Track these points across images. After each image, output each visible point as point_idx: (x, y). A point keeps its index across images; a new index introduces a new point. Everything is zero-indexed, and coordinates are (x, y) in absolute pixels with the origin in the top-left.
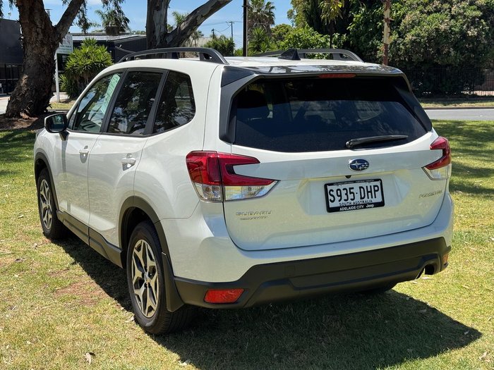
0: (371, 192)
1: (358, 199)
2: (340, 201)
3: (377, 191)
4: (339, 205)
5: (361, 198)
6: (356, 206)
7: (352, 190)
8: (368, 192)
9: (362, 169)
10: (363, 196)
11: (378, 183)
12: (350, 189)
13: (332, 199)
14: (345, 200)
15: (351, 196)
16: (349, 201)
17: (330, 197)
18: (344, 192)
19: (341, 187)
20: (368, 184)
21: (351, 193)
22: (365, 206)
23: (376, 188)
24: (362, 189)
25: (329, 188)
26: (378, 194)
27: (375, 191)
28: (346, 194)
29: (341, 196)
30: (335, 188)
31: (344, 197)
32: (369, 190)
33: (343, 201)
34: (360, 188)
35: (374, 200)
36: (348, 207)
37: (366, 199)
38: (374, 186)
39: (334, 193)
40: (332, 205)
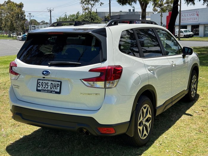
0: (55, 86)
1: (49, 88)
2: (42, 87)
3: (58, 86)
4: (41, 89)
5: (51, 88)
6: (48, 91)
7: (47, 84)
8: (54, 86)
9: (46, 75)
10: (51, 87)
11: (59, 83)
12: (47, 83)
13: (39, 86)
14: (44, 88)
15: (47, 86)
16: (46, 88)
17: (39, 85)
18: (44, 84)
19: (44, 82)
20: (55, 83)
21: (47, 85)
22: (51, 92)
23: (58, 85)
24: (52, 84)
25: (39, 81)
26: (59, 88)
27: (57, 86)
28: (45, 85)
29: (43, 85)
30: (41, 81)
31: (44, 86)
32: (55, 85)
33: (43, 88)
34: (51, 83)
35: (56, 90)
36: (44, 90)
37: (53, 89)
38: (58, 84)
39: (40, 84)
40: (38, 88)
